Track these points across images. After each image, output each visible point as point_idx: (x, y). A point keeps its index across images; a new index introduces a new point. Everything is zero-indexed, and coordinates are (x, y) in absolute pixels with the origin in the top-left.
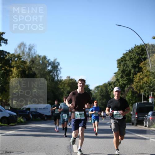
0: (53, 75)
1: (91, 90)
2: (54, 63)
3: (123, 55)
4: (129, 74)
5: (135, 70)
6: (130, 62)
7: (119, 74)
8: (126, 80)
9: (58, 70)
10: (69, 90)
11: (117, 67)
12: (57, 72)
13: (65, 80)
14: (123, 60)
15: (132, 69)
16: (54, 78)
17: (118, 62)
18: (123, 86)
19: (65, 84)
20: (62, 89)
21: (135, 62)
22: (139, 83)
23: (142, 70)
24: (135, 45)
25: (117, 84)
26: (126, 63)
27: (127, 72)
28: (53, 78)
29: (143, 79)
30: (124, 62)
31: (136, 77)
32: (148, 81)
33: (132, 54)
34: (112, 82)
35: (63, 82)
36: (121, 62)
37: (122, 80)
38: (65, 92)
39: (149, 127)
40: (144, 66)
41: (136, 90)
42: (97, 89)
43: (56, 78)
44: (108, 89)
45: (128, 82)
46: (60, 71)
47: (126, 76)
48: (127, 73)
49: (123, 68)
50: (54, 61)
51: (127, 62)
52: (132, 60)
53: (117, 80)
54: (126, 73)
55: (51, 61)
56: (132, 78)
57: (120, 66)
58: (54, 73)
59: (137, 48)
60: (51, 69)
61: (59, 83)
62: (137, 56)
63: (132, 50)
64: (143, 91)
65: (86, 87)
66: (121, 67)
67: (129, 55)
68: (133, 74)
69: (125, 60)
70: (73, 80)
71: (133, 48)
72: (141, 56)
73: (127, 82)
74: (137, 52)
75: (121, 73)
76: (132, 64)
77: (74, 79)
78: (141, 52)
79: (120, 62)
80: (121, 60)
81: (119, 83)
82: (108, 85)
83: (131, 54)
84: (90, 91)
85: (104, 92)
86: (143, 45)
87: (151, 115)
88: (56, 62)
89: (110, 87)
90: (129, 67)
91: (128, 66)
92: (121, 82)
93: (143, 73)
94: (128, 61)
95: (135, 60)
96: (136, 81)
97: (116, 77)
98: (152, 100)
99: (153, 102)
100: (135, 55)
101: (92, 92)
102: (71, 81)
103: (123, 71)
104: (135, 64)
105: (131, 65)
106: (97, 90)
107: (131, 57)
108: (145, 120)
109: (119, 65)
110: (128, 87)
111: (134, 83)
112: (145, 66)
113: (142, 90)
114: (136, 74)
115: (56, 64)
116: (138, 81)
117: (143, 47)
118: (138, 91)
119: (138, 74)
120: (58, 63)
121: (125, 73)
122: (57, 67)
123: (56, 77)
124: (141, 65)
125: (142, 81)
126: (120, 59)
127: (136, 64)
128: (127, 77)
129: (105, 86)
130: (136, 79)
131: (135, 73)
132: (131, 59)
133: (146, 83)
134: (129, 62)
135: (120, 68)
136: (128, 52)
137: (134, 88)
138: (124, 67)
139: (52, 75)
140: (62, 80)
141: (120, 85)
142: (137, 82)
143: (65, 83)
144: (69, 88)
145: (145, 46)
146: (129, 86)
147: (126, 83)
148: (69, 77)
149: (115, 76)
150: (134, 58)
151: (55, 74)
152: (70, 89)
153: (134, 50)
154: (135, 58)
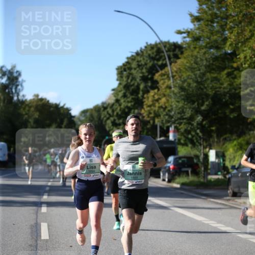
0: (11, 92)
1: (74, 117)
2: (11, 72)
3: (126, 60)
4: (136, 91)
5: (147, 84)
6: (138, 71)
7: (120, 91)
8: (131, 102)
9: (18, 83)
10: (37, 117)
11: (117, 80)
12: (16, 88)
13: (31, 100)
14: (126, 67)
15: (141, 83)
16: (12, 98)
17: (118, 72)
18: (127, 110)
19: (30, 107)
20: (26, 116)
21: (147, 72)
22: (152, 107)
23: (158, 85)
24: (147, 43)
25: (116, 107)
26: (131, 72)
27: (133, 87)
28: (10, 97)
29: (160, 101)
30: (128, 71)
31: (148, 98)
32: (167, 105)
33: (142, 59)
34: (109, 104)
35: (27, 103)
36: (124, 71)
37: (124, 101)
38: (30, 120)
39: (169, 181)
40: (161, 78)
41: (148, 119)
42: (83, 115)
43: (15, 98)
44: (102, 117)
45: (135, 104)
46: (22, 86)
47: (132, 94)
48: (133, 90)
49: (127, 81)
50: (12, 69)
51: (133, 71)
52: (141, 68)
53: (117, 101)
54: (131, 90)
55: (7, 69)
56: (141, 98)
57: (122, 77)
58: (11, 89)
59: (150, 48)
60: (7, 82)
61: (20, 105)
62: (150, 62)
63: (141, 51)
64: (159, 121)
65: (65, 111)
66: (123, 80)
67: (136, 60)
68: (142, 91)
69: (130, 69)
70: (43, 101)
71: (143, 48)
72: (156, 62)
73: (133, 103)
74: (149, 55)
75: (123, 89)
76: (141, 75)
77: (46, 99)
78: (156, 55)
79: (122, 72)
80: (124, 67)
81: (120, 105)
82: (102, 109)
83: (139, 58)
84: (73, 119)
85: (96, 119)
86: (159, 44)
87: (172, 162)
88: (15, 71)
89: (105, 113)
90: (136, 80)
91: (134, 79)
92: (124, 103)
93: (159, 90)
94: (135, 69)
95: (146, 68)
96: (149, 104)
97: (115, 96)
98: (174, 136)
99: (175, 140)
100: (147, 61)
101: (75, 120)
102: (40, 103)
103: (127, 87)
104: (146, 74)
105: (140, 77)
106: (85, 116)
107: (140, 64)
108: (162, 170)
109: (119, 75)
110: (134, 112)
111: (145, 107)
112: (163, 79)
113: (158, 118)
114: (148, 92)
115: (15, 75)
116: (151, 103)
117: (159, 46)
118: (151, 119)
119: (152, 93)
120: (18, 73)
121: (129, 90)
122: (17, 78)
123: (16, 95)
124: (157, 77)
125: (157, 105)
126: (121, 67)
127: (148, 75)
128: (133, 97)
129: (97, 109)
130: (148, 101)
131: (146, 89)
132: (139, 66)
133: (164, 106)
134: (136, 71)
135: (121, 82)
136: (134, 54)
137: (144, 115)
138: (128, 78)
139: (9, 92)
140: (26, 100)
141: (122, 109)
142: (150, 106)
143: (30, 105)
144: (38, 113)
145: (162, 45)
146: (136, 111)
147: (132, 105)
148: (37, 96)
149: (113, 94)
150: (144, 65)
151: (14, 91)
152: (39, 116)
153: (145, 52)
154: (146, 64)
